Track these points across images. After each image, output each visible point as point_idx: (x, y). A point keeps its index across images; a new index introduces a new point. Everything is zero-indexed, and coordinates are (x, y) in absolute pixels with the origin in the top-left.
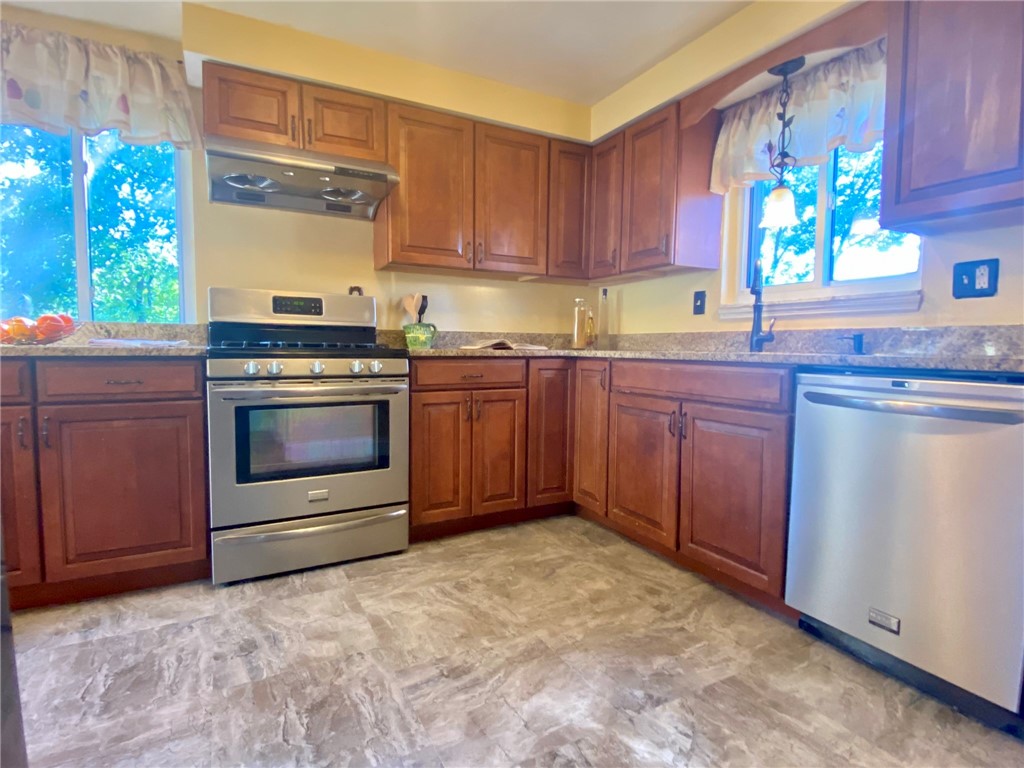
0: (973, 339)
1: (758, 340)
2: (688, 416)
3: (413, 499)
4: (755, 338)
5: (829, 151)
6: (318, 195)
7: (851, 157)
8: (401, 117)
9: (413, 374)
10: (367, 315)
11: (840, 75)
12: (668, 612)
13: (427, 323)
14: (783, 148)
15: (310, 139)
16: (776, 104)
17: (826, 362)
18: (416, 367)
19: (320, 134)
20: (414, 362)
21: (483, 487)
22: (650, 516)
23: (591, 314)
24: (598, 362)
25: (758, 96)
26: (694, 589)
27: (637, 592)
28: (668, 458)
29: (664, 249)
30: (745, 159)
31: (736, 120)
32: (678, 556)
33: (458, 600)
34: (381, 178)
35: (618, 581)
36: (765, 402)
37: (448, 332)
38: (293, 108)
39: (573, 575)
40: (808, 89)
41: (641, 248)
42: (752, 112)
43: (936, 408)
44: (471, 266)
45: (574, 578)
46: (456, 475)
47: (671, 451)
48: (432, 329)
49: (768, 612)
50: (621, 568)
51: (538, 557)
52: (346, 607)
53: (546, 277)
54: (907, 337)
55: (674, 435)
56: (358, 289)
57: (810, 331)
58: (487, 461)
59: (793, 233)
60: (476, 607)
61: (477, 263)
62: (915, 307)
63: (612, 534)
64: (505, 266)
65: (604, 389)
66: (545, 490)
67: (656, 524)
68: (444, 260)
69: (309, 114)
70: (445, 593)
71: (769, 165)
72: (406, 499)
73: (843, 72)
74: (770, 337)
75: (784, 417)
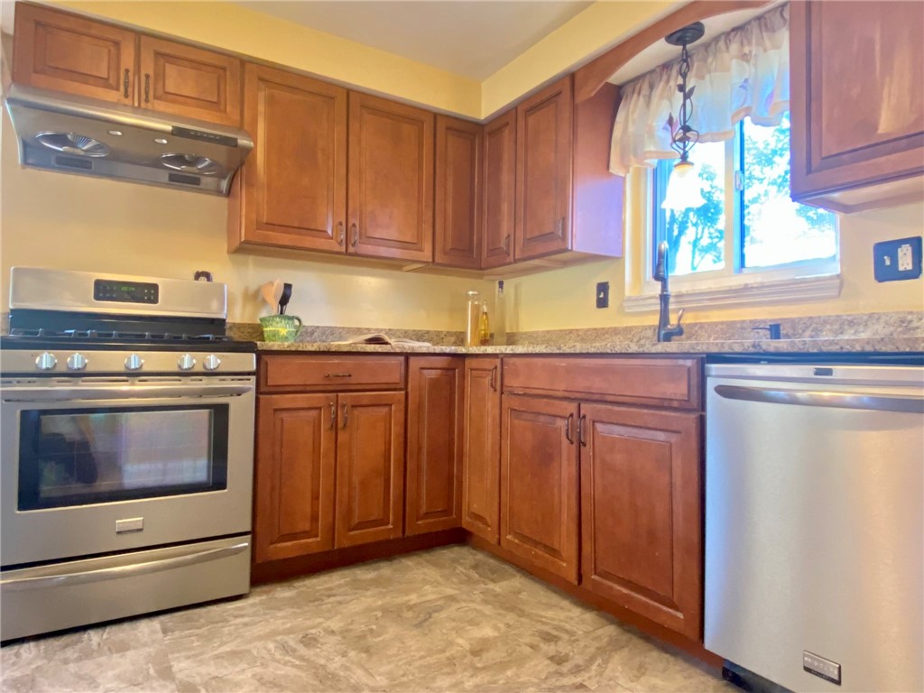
0: (900, 326)
1: (667, 333)
2: (588, 418)
3: (258, 529)
4: (663, 332)
5: (733, 124)
6: (157, 163)
7: (764, 166)
8: (261, 79)
9: (262, 371)
10: (215, 305)
11: (742, 44)
12: (565, 664)
13: (291, 315)
14: (685, 122)
15: (147, 97)
16: (677, 76)
17: (737, 349)
18: (267, 363)
19: (160, 92)
20: (265, 358)
21: (350, 511)
22: (548, 544)
23: (485, 309)
24: (488, 360)
25: (658, 70)
26: (600, 632)
27: (528, 640)
28: (566, 469)
29: (560, 234)
30: (646, 136)
31: (635, 96)
32: (580, 592)
33: (302, 658)
34: (231, 143)
35: (508, 625)
36: (671, 400)
37: (318, 327)
38: (128, 60)
39: (454, 620)
40: (710, 60)
41: (536, 233)
42: (652, 87)
43: (865, 398)
44: (344, 250)
45: (454, 624)
46: (315, 497)
47: (569, 460)
48: (297, 323)
49: (686, 660)
50: (512, 609)
51: (413, 598)
52: (152, 671)
53: (432, 266)
54: (828, 327)
55: (572, 443)
56: (207, 276)
57: (722, 323)
58: (356, 480)
59: (710, 241)
60: (324, 667)
61: (350, 246)
62: (835, 292)
63: (506, 567)
64: (383, 251)
65: (495, 390)
66: (427, 515)
67: (554, 552)
68: (309, 241)
69: (148, 67)
70: (285, 648)
71: (671, 141)
72: (248, 528)
73: (745, 42)
74: (679, 331)
75: (693, 416)
